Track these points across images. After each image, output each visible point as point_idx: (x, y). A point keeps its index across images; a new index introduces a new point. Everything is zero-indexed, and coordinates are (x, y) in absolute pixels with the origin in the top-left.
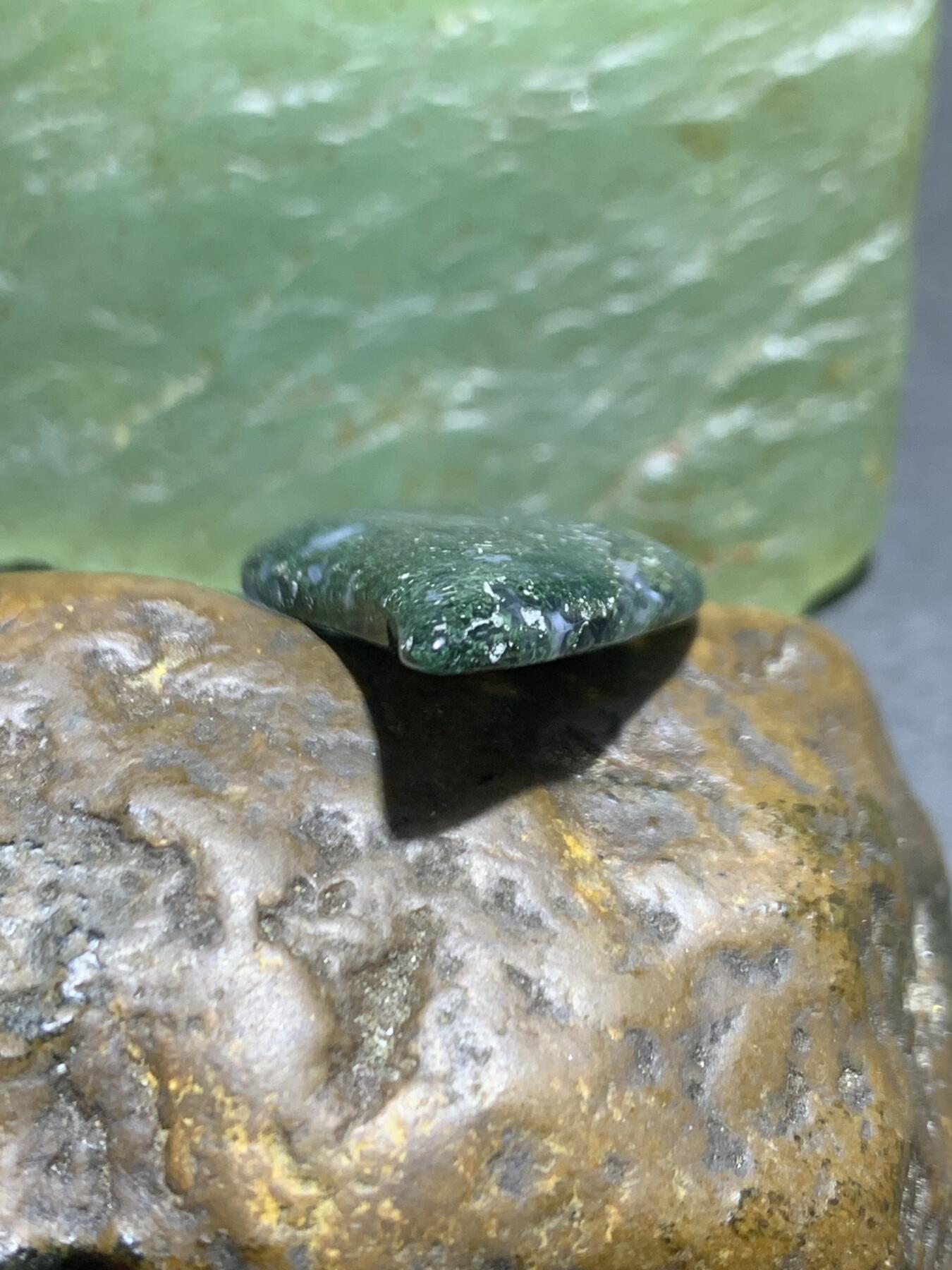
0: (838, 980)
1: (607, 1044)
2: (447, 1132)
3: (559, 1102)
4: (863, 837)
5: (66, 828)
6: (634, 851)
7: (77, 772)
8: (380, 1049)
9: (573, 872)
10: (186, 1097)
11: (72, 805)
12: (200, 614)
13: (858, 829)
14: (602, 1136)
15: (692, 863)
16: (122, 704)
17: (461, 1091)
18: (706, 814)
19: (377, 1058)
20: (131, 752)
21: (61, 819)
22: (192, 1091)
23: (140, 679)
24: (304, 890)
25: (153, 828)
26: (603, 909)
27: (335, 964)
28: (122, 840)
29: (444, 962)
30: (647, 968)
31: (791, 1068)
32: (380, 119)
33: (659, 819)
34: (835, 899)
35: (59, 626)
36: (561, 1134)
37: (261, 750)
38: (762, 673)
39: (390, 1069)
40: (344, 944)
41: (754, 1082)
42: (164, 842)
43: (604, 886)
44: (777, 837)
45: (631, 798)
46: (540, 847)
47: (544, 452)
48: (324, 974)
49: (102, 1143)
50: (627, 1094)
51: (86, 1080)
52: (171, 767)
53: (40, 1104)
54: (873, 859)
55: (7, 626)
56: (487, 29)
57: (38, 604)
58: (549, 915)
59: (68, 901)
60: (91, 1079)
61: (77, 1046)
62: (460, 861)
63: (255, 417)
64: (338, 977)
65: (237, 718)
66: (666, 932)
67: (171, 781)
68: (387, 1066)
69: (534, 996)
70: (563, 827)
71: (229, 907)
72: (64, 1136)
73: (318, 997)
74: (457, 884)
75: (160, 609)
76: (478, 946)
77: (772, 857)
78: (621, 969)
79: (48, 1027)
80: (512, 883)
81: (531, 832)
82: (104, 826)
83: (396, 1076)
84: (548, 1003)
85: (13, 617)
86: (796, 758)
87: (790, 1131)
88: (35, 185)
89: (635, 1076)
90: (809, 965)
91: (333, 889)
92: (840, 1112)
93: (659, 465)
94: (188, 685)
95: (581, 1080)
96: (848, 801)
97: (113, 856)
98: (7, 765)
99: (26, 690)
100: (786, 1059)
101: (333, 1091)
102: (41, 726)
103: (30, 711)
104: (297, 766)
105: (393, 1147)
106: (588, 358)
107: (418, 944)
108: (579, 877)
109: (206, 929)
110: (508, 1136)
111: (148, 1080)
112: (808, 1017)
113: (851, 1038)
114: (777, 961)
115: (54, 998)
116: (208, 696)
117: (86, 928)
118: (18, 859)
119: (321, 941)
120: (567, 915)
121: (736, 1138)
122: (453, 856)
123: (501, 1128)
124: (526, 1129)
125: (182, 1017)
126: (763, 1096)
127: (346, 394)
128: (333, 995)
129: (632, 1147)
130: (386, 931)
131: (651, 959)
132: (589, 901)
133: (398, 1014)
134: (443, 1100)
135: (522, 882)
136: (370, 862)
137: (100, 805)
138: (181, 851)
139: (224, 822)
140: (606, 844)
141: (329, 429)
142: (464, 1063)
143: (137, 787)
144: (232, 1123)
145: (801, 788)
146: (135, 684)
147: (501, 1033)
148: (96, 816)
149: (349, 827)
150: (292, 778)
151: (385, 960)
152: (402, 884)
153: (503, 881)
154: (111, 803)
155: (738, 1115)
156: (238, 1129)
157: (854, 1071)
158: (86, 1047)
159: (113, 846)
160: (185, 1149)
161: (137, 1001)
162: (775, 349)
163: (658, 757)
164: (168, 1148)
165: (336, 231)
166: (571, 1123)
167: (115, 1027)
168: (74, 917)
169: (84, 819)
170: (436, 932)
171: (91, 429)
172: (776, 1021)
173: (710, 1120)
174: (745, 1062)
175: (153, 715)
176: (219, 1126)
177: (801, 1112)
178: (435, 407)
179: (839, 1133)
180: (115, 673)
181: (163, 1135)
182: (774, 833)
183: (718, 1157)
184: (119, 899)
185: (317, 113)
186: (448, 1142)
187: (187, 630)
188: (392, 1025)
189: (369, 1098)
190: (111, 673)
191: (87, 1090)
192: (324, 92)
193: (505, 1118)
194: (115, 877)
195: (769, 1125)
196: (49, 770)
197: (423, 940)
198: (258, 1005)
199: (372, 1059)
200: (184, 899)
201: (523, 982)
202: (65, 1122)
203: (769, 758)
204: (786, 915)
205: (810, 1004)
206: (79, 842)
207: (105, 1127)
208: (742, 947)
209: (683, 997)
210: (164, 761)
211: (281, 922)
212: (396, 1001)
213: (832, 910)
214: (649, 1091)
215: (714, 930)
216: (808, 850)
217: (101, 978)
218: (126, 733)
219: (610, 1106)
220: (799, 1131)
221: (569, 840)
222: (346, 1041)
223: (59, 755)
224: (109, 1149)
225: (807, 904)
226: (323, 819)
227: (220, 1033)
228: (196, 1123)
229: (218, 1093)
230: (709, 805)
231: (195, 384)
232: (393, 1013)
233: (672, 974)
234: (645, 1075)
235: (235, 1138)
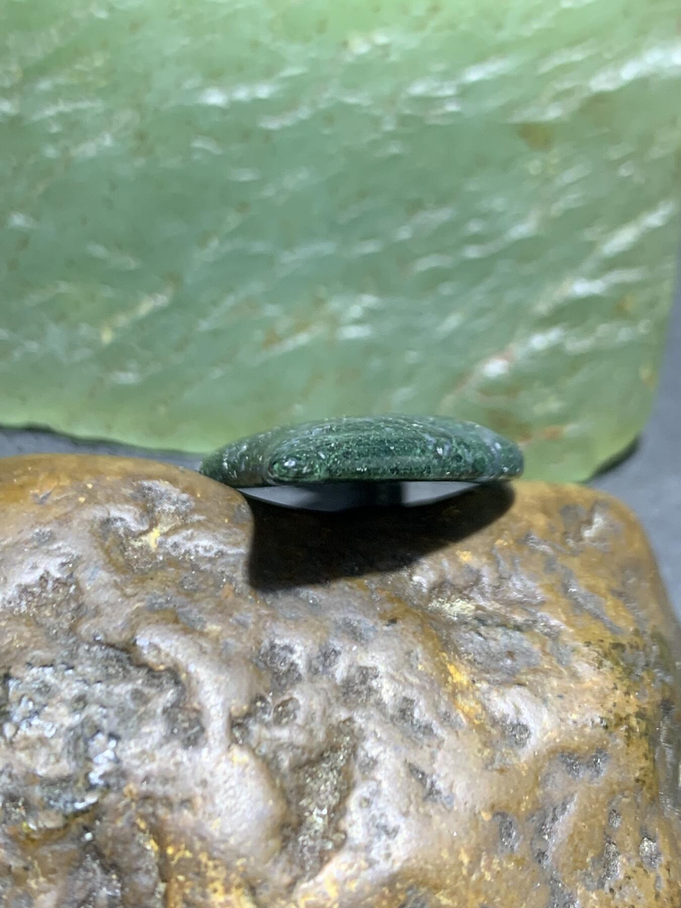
0: (640, 775)
1: (480, 823)
2: (367, 889)
3: (447, 867)
4: (656, 664)
5: (90, 653)
6: (497, 677)
7: (97, 612)
8: (318, 825)
9: (456, 692)
10: (180, 860)
11: (95, 637)
12: (183, 492)
13: (652, 660)
14: (477, 892)
15: (539, 688)
16: (128, 560)
17: (377, 858)
18: (548, 650)
19: (316, 832)
20: (137, 597)
21: (87, 647)
22: (184, 855)
23: (141, 540)
24: (263, 705)
25: (154, 657)
26: (477, 722)
27: (285, 761)
28: (131, 664)
29: (363, 761)
30: (508, 767)
31: (608, 839)
32: (304, 113)
33: (514, 654)
34: (640, 715)
35: (82, 500)
36: (448, 891)
37: (231, 598)
38: (581, 539)
39: (325, 840)
40: (292, 746)
41: (582, 850)
42: (162, 667)
43: (477, 704)
44: (599, 668)
45: (494, 636)
46: (432, 674)
47: (412, 356)
48: (278, 768)
49: (118, 891)
50: (494, 861)
51: (106, 845)
52: (166, 609)
53: (73, 863)
54: (662, 681)
55: (45, 498)
56: (385, 49)
57: (66, 482)
58: (437, 725)
59: (94, 710)
60: (110, 844)
61: (100, 820)
62: (374, 683)
63: (205, 325)
64: (287, 772)
65: (211, 572)
66: (521, 739)
67: (165, 621)
68: (323, 838)
69: (428, 786)
70: (447, 659)
71: (210, 716)
72: (89, 886)
73: (274, 786)
74: (372, 700)
75: (154, 487)
76: (388, 750)
77: (594, 683)
78: (490, 767)
79: (79, 806)
80: (412, 701)
81: (425, 663)
82: (118, 653)
83: (330, 846)
84: (438, 792)
85: (48, 491)
86: (609, 607)
87: (607, 886)
88: (51, 152)
89: (500, 848)
90: (621, 764)
91: (284, 704)
92: (641, 871)
93: (495, 368)
94: (176, 546)
95: (462, 850)
96: (646, 638)
97: (125, 677)
98: (45, 605)
99: (59, 548)
100: (605, 833)
101: (285, 857)
102: (71, 576)
103: (63, 564)
104: (257, 610)
105: (329, 899)
106: (447, 289)
107: (344, 747)
108: (459, 697)
109: (194, 734)
110: (410, 893)
111: (151, 846)
112: (620, 801)
113: (648, 816)
114: (599, 760)
115: (84, 784)
116: (190, 555)
117: (107, 732)
118: (57, 678)
119: (275, 744)
120: (451, 726)
121: (569, 892)
122: (369, 680)
123: (406, 886)
124: (424, 887)
125: (176, 800)
126: (588, 860)
127: (271, 310)
128: (286, 785)
129: (498, 899)
130: (321, 736)
131: (510, 760)
132: (467, 716)
133: (331, 798)
134: (363, 864)
135: (419, 701)
136: (310, 684)
137: (115, 638)
138: (174, 674)
139: (205, 653)
140: (476, 671)
141: (259, 335)
142: (379, 836)
143: (141, 625)
144: (213, 880)
145: (614, 630)
146: (137, 544)
147: (406, 814)
148: (111, 646)
149: (294, 657)
150: (254, 620)
151: (321, 758)
152: (333, 701)
153: (405, 699)
154: (123, 636)
155: (571, 874)
156: (218, 885)
157: (649, 839)
158: (107, 821)
159: (124, 669)
160: (178, 898)
161: (144, 787)
162: (581, 288)
163: (511, 604)
164: (166, 897)
165: (269, 192)
166: (456, 883)
167: (127, 806)
168: (98, 723)
169: (103, 648)
170: (358, 738)
171: (84, 330)
172: (597, 805)
173: (552, 878)
174: (575, 835)
175: (150, 569)
176: (204, 881)
177: (614, 871)
178: (335, 322)
179: (640, 886)
180: (123, 535)
181: (162, 887)
182: (597, 665)
183: (557, 906)
184: (130, 709)
185: (259, 106)
186: (368, 896)
187: (174, 504)
188: (326, 806)
189: (311, 862)
190: (120, 536)
191: (107, 852)
192: (264, 91)
193: (409, 879)
194: (127, 692)
195: (592, 881)
196: (77, 610)
197: (348, 743)
198: (231, 792)
199: (312, 832)
200: (177, 710)
201: (420, 776)
202: (91, 875)
203: (590, 606)
204: (606, 727)
205: (622, 792)
206: (100, 666)
207: (120, 880)
208: (574, 751)
209: (533, 788)
210: (161, 604)
211: (247, 729)
212: (329, 789)
213: (638, 723)
214: (510, 858)
215: (555, 739)
216: (619, 678)
217: (118, 770)
218: (132, 583)
219: (483, 870)
220: (612, 885)
221: (451, 669)
222: (294, 820)
223: (85, 599)
224: (123, 896)
225: (621, 719)
226: (276, 650)
227: (204, 813)
228: (187, 879)
229: (203, 858)
230: (550, 643)
231: (162, 300)
232: (327, 798)
233: (525, 770)
234: (507, 846)
235: (215, 891)
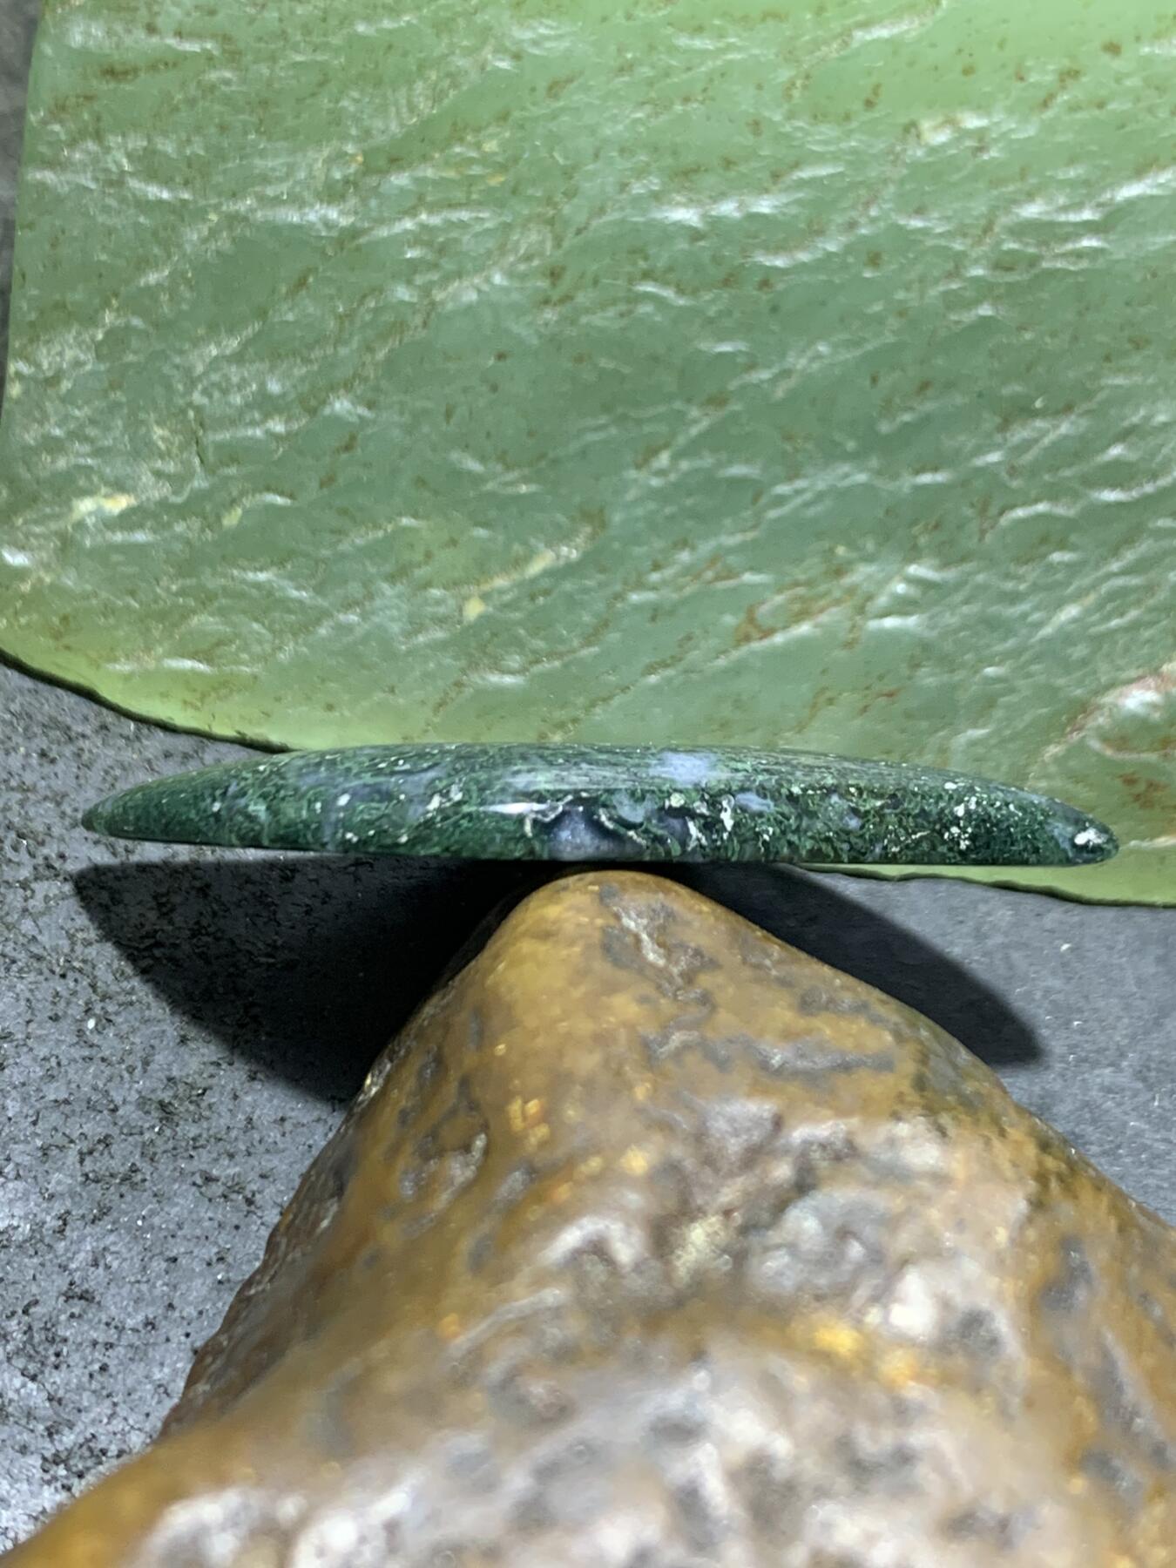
32: (833, 242)
56: (982, 140)
88: (402, 293)
185: (759, 230)
192: (766, 204)
231: (568, 553)
